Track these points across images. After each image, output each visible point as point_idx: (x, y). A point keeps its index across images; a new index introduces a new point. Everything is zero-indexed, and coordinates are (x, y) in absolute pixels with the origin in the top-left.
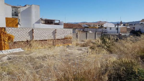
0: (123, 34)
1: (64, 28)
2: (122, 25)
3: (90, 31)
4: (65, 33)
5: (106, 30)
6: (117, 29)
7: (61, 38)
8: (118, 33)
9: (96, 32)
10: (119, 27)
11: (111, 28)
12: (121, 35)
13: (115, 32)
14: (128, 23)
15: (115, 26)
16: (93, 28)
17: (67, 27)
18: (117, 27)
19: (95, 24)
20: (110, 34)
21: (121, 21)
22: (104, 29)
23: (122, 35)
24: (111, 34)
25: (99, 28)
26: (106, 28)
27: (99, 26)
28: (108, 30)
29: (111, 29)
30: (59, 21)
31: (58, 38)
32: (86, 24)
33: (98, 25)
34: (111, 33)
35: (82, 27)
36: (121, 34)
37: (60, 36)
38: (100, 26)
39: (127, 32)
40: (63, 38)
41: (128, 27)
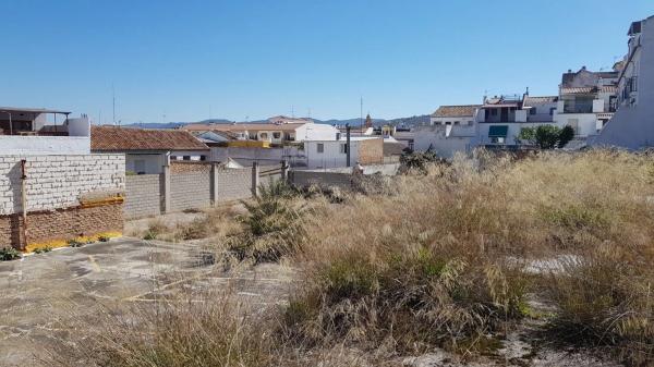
0: (368, 171)
1: (92, 151)
2: (370, 131)
3: (229, 161)
4: (81, 178)
5: (301, 153)
6: (346, 148)
7: (58, 206)
8: (348, 165)
9: (255, 164)
10: (351, 139)
11: (320, 147)
12: (362, 171)
13: (335, 164)
14: (392, 123)
15: (338, 138)
16: (246, 146)
17: (114, 146)
18: (344, 139)
19: (257, 131)
20: (318, 171)
21: (368, 117)
22: (294, 151)
23: (365, 173)
24: (323, 171)
25: (273, 146)
26: (301, 146)
27: (276, 136)
28: (311, 153)
29: (322, 151)
30: (67, 114)
31: (38, 208)
32: (216, 131)
33: (270, 134)
34: (321, 168)
35: (198, 143)
36: (361, 168)
37: (50, 196)
38: (282, 135)
39: (386, 159)
40: (69, 204)
41: (391, 140)
